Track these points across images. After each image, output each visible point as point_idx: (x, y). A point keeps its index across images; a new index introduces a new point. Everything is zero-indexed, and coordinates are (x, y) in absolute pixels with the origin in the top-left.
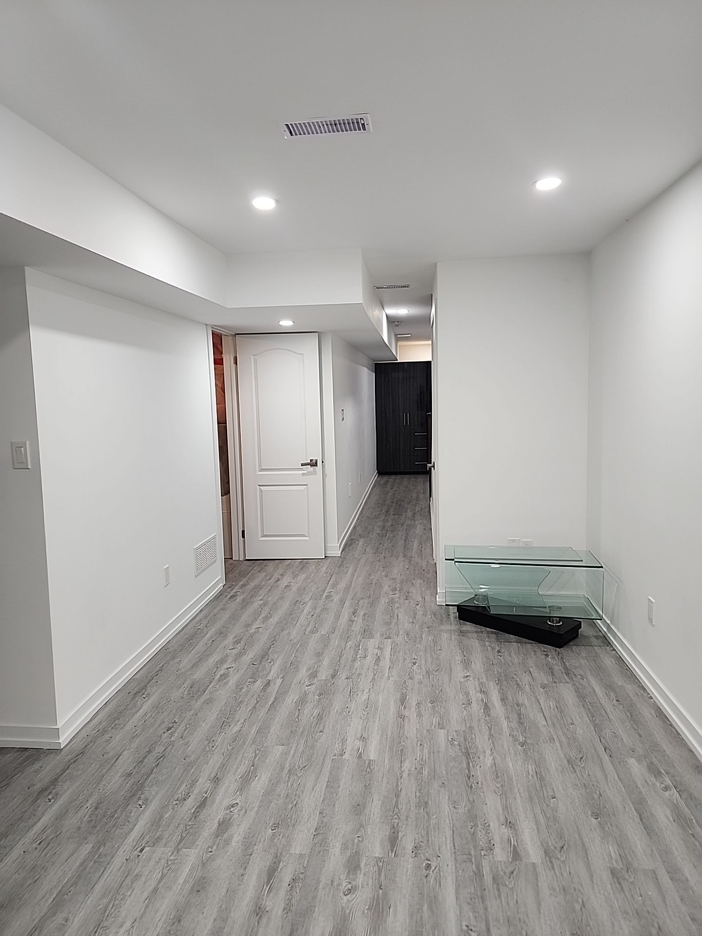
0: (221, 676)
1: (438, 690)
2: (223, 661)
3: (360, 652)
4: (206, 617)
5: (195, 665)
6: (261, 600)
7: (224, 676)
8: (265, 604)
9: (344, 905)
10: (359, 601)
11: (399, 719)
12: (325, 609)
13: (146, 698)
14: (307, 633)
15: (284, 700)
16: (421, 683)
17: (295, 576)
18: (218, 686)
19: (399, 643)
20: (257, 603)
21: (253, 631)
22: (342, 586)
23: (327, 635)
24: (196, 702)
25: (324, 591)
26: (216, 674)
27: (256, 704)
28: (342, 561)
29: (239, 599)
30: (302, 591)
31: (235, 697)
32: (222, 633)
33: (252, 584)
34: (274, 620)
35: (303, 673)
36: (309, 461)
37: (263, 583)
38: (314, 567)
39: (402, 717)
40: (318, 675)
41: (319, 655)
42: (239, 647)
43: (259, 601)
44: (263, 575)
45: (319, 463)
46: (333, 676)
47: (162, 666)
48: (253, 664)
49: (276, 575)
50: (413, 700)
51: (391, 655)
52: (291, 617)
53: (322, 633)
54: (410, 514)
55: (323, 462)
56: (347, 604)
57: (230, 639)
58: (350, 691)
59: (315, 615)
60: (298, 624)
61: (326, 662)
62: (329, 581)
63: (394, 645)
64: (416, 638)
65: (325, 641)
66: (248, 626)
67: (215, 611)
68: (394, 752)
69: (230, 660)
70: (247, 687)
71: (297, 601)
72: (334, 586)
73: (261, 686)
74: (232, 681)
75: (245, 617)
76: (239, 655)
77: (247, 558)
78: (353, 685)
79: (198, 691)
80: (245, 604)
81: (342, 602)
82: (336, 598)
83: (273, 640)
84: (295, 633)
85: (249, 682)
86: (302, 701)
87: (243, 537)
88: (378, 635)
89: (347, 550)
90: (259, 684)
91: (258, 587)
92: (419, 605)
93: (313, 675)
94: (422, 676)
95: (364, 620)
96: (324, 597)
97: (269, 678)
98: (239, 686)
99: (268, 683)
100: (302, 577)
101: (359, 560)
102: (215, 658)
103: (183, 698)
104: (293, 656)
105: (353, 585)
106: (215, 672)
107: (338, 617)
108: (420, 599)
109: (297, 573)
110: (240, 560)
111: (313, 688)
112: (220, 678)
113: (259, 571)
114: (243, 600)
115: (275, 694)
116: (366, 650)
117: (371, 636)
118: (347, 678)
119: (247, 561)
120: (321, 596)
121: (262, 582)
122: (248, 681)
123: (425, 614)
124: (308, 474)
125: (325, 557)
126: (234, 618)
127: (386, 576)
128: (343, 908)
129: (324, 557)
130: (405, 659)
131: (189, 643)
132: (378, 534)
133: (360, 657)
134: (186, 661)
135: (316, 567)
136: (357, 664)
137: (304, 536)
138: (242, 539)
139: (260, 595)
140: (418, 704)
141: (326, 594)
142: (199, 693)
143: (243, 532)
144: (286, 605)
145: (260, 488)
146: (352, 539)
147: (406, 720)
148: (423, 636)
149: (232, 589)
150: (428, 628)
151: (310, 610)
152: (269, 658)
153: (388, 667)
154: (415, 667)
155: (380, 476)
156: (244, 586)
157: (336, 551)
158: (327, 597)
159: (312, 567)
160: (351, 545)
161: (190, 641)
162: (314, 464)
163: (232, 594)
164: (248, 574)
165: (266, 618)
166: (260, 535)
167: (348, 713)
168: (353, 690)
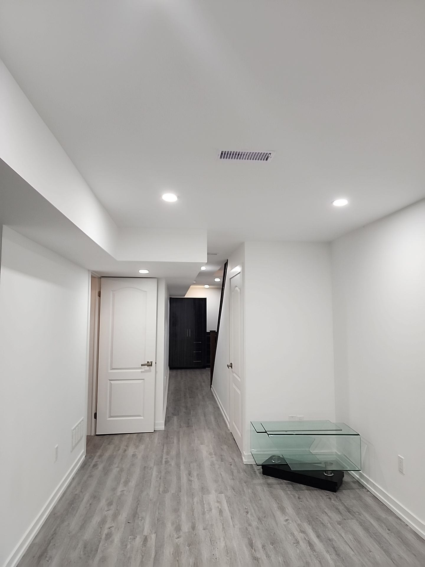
0: (106, 535)
1: (272, 533)
2: (103, 522)
3: (205, 506)
4: (78, 484)
5: (83, 527)
6: (118, 467)
7: (109, 536)
8: (122, 470)
10: (190, 464)
11: (255, 561)
12: (168, 472)
13: (50, 561)
14: (161, 492)
15: (163, 552)
16: (258, 528)
17: (137, 447)
18: (106, 544)
19: (230, 496)
20: (115, 470)
21: (119, 493)
22: (173, 453)
23: (177, 494)
24: (93, 561)
25: (162, 457)
26: (102, 533)
27: (142, 558)
28: (166, 435)
29: (100, 467)
30: (145, 458)
31: (123, 553)
32: (95, 497)
33: (107, 455)
34: (133, 483)
35: (169, 528)
37: (115, 453)
38: (148, 439)
39: (256, 559)
40: (182, 529)
41: (176, 511)
42: (113, 507)
43: (116, 469)
44: (112, 447)
46: (193, 528)
47: (55, 530)
48: (129, 523)
49: (123, 447)
50: (258, 544)
51: (228, 507)
52: (144, 481)
53: (172, 492)
54: (200, 397)
56: (182, 467)
57: (103, 503)
58: (210, 540)
59: (162, 478)
60: (152, 486)
61: (183, 516)
62: (163, 450)
63: (227, 498)
64: (240, 491)
65: (177, 498)
66: (114, 489)
67: (85, 478)
69: (109, 520)
70: (130, 543)
71: (145, 467)
72: (168, 453)
73: (141, 542)
74: (117, 538)
75: (110, 482)
76: (115, 516)
77: (97, 434)
78: (211, 534)
79: (92, 551)
80: (106, 472)
81: (178, 465)
82: (173, 463)
83: (138, 501)
84: (151, 493)
85: (131, 539)
86: (177, 553)
88: (214, 492)
89: (167, 425)
90: (139, 540)
91: (111, 458)
92: (232, 465)
93: (178, 529)
94: (256, 523)
95: (198, 479)
96: (164, 462)
97: (145, 533)
98: (124, 544)
99: (146, 540)
100: (142, 447)
101: (178, 432)
102: (96, 520)
103: (80, 558)
104: (157, 513)
105: (181, 452)
106: (101, 532)
107: (179, 478)
108: (231, 460)
109: (137, 444)
110: (92, 435)
111: (181, 540)
112: (106, 537)
113: (109, 444)
114: (104, 468)
115: (154, 548)
116: (209, 504)
117: (209, 492)
118: (204, 529)
119: (96, 436)
120: (161, 462)
121: (113, 453)
122: (129, 538)
123: (239, 472)
125: (154, 431)
126: (101, 483)
127: (202, 444)
129: (153, 431)
130: (239, 510)
131: (71, 508)
132: (185, 412)
133: (207, 511)
134: (74, 523)
135: (150, 439)
136: (207, 516)
139: (116, 463)
140: (263, 546)
141: (164, 460)
142: (93, 552)
144: (137, 471)
146: (168, 417)
147: (260, 561)
148: (245, 489)
149: (93, 460)
150: (245, 483)
151: (157, 474)
152: (140, 516)
153: (230, 517)
154: (249, 516)
155: (171, 370)
156: (100, 456)
157: (161, 426)
158: (167, 462)
159: (147, 439)
160: (169, 421)
161: (71, 505)
163: (93, 463)
164: (101, 446)
165: (126, 483)
167: (215, 559)
168: (213, 539)
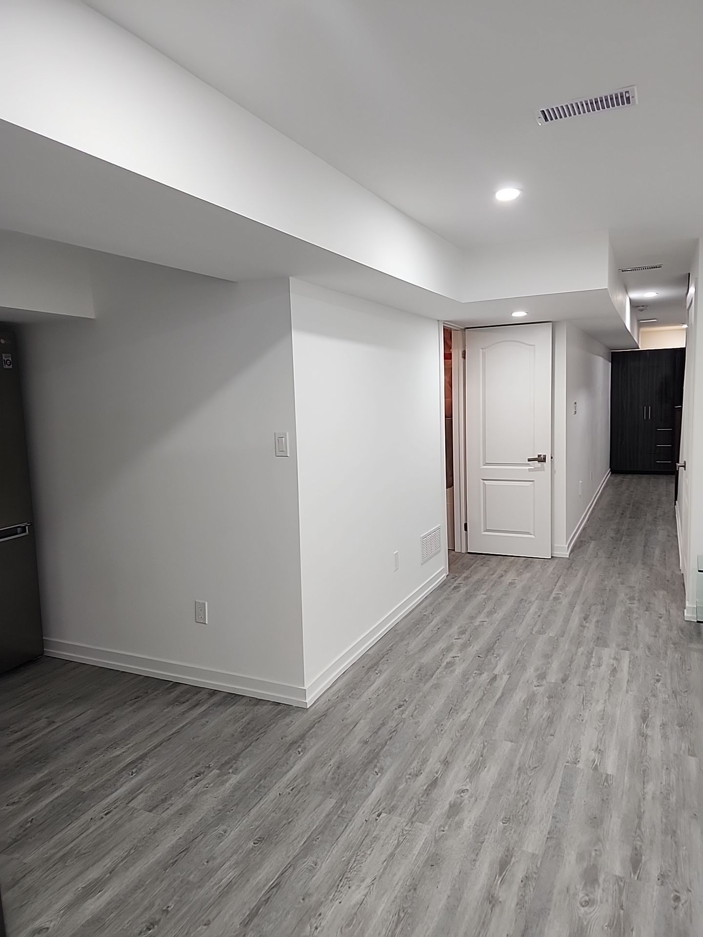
0: (447, 663)
1: (688, 713)
2: (448, 649)
3: (593, 660)
4: (431, 605)
5: (423, 649)
6: (485, 594)
7: (450, 664)
8: (489, 599)
9: (581, 916)
10: (590, 607)
11: (640, 737)
12: (552, 611)
13: (379, 674)
14: (533, 632)
15: (511, 696)
16: (665, 702)
17: (519, 574)
18: (445, 673)
19: (638, 656)
20: (480, 597)
21: (477, 623)
22: (571, 588)
23: (556, 638)
24: (425, 685)
25: (551, 592)
26: (443, 660)
27: (483, 696)
28: (569, 564)
29: (463, 590)
30: (527, 589)
31: (462, 686)
32: (447, 622)
33: (475, 578)
34: (499, 616)
35: (530, 673)
36: (537, 457)
37: (486, 577)
38: (539, 566)
39: (645, 736)
40: (547, 678)
41: (547, 656)
42: (465, 637)
43: (483, 595)
44: (485, 569)
45: (548, 459)
46: (564, 680)
47: (392, 646)
48: (479, 656)
49: (499, 571)
50: (657, 720)
51: (629, 667)
52: (516, 615)
53: (551, 635)
54: (649, 518)
55: (552, 458)
56: (577, 608)
57: (455, 629)
58: (583, 699)
59: (542, 616)
60: (524, 623)
61: (555, 665)
62: (556, 583)
63: (632, 657)
64: (659, 653)
65: (554, 643)
66: (472, 618)
67: (440, 600)
68: (635, 771)
69: (456, 649)
70: (474, 678)
71: (522, 599)
72: (562, 588)
73: (488, 679)
74: (459, 670)
75: (469, 609)
76: (464, 646)
77: (469, 551)
78: (586, 693)
79: (426, 675)
80: (469, 596)
81: (572, 606)
82: (565, 601)
83: (498, 637)
84: (521, 631)
85: (475, 673)
86: (531, 700)
87: (466, 529)
88: (614, 645)
89: (576, 552)
90: (485, 677)
91: (480, 582)
92: (663, 618)
93: (542, 676)
94: (667, 696)
95: (597, 627)
96: (551, 598)
97: (496, 672)
98: (465, 676)
99: (495, 678)
100: (527, 575)
101: (590, 563)
102: (441, 645)
103: (411, 679)
104: (520, 654)
105: (583, 589)
106: (442, 659)
107: (567, 620)
108: (663, 611)
109: (522, 571)
110: (463, 552)
111: (541, 689)
112: (446, 665)
113: (482, 565)
114: (467, 592)
115: (501, 689)
116: (600, 659)
117: (606, 645)
118: (579, 685)
119: (468, 555)
120: (548, 597)
121: (485, 576)
122: (474, 672)
123: (670, 629)
124: (536, 469)
125: (552, 557)
126: (458, 608)
127: (622, 583)
128: (580, 918)
129: (550, 558)
130: (646, 675)
131: (416, 628)
132: (612, 538)
133: (593, 665)
134: (414, 644)
135: (541, 567)
136: (590, 672)
137: (528, 533)
138: (465, 532)
139: (484, 589)
140: (663, 725)
141: (553, 595)
142: (427, 677)
143: (466, 525)
144: (509, 603)
145: (484, 483)
146: (581, 541)
147: (649, 740)
148: (669, 653)
149: (456, 580)
150: (674, 644)
151: (537, 610)
152: (495, 653)
153: (626, 680)
154: (659, 685)
155: (613, 475)
156: (467, 578)
157: (564, 552)
158: (556, 599)
159: (538, 566)
160: (580, 547)
161: (416, 626)
162: (541, 459)
163: (455, 585)
164: (471, 567)
165: (490, 613)
166: (482, 530)
167: (581, 721)
168: (587, 699)
